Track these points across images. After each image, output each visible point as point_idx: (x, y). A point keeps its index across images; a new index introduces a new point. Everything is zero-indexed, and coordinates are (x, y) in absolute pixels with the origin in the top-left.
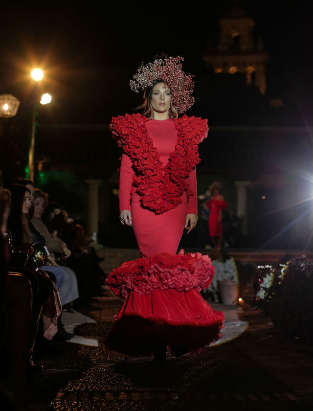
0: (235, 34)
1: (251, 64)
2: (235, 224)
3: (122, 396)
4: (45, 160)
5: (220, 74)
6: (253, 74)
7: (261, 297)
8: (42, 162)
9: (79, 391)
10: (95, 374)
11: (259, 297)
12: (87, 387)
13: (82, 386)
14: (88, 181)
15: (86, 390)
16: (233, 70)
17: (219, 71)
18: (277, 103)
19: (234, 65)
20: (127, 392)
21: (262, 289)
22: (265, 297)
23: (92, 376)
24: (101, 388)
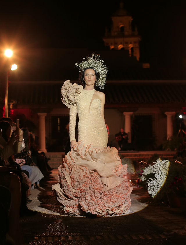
0: (122, 26)
1: (131, 43)
2: (124, 137)
3: (70, 238)
4: (14, 102)
5: (113, 49)
6: (132, 49)
7: (142, 180)
8: (12, 103)
9: (46, 236)
10: (53, 226)
11: (141, 180)
12: (50, 233)
13: (47, 233)
14: (39, 114)
15: (50, 236)
16: (120, 46)
17: (112, 47)
18: (146, 66)
19: (121, 44)
20: (73, 236)
21: (143, 176)
22: (145, 180)
23: (52, 227)
24: (58, 234)
